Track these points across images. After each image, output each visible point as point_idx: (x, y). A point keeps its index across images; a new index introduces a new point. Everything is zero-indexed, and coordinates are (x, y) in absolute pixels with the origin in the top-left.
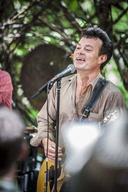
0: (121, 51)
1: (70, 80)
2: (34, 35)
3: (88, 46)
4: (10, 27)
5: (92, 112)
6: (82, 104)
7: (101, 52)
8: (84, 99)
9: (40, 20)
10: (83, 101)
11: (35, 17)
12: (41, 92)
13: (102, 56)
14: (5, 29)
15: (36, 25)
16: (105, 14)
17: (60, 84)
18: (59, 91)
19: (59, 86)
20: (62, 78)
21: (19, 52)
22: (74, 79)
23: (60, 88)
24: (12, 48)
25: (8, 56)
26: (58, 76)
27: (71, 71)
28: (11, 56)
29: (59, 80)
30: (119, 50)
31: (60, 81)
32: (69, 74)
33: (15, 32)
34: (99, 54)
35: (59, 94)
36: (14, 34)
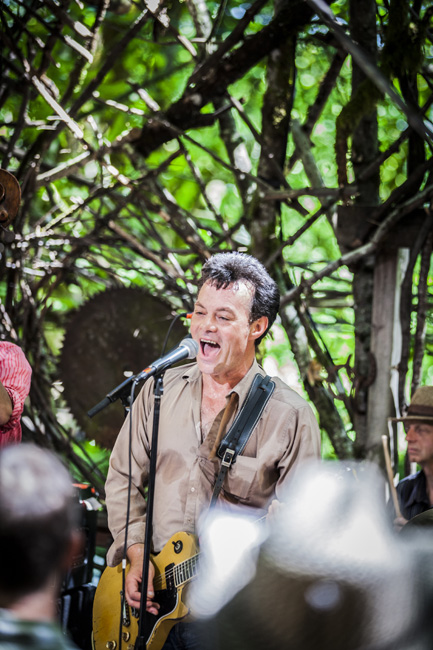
0: (302, 309)
1: (186, 377)
2: (96, 264)
3: (223, 310)
4: (41, 243)
5: (242, 454)
9: (112, 230)
11: (101, 222)
12: (111, 400)
14: (27, 248)
15: (101, 241)
16: (265, 223)
17: (161, 384)
18: (157, 401)
19: (158, 389)
20: (167, 371)
21: (58, 305)
22: (195, 374)
23: (162, 393)
24: (41, 294)
25: (31, 311)
26: (157, 365)
27: (187, 355)
28: (39, 313)
29: (158, 374)
30: (297, 308)
31: (162, 378)
32: (184, 360)
33: (52, 255)
35: (157, 408)
36: (50, 261)
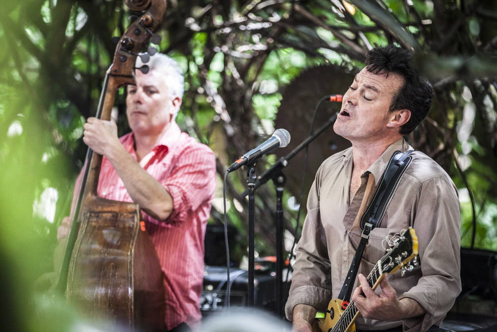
1: (344, 156)
3: (370, 88)
6: (356, 213)
7: (397, 105)
8: (361, 203)
10: (358, 208)
13: (398, 113)
17: (254, 172)
19: (251, 178)
22: (350, 154)
27: (278, 144)
29: (250, 163)
34: (390, 107)
36: (254, 43)
